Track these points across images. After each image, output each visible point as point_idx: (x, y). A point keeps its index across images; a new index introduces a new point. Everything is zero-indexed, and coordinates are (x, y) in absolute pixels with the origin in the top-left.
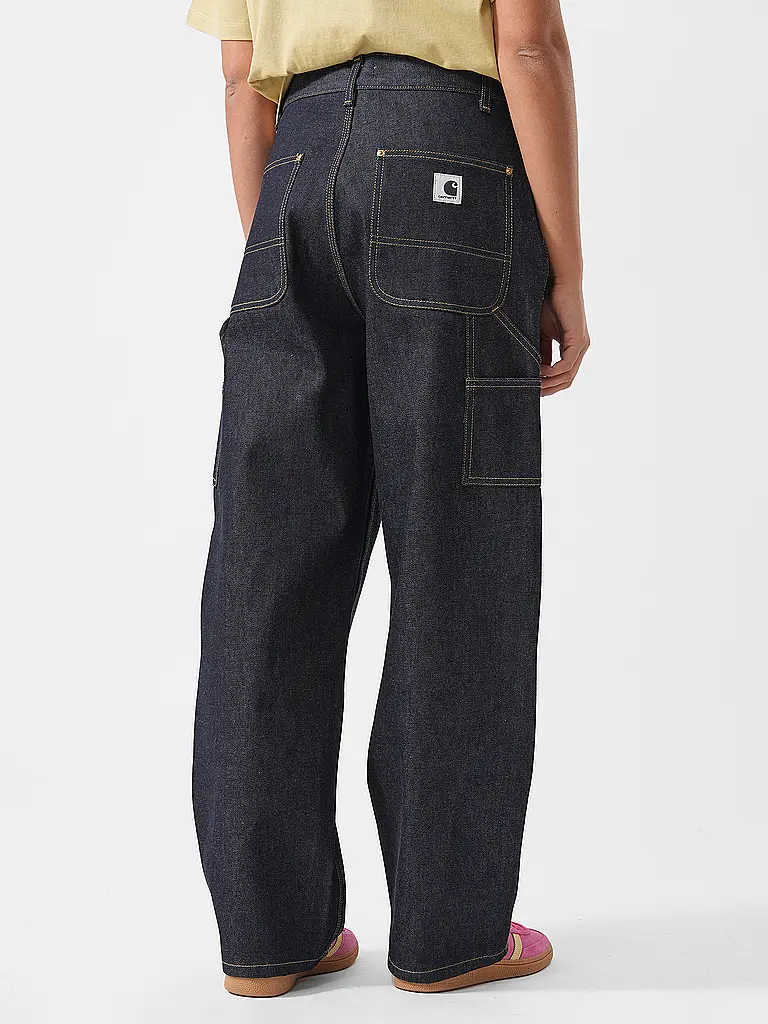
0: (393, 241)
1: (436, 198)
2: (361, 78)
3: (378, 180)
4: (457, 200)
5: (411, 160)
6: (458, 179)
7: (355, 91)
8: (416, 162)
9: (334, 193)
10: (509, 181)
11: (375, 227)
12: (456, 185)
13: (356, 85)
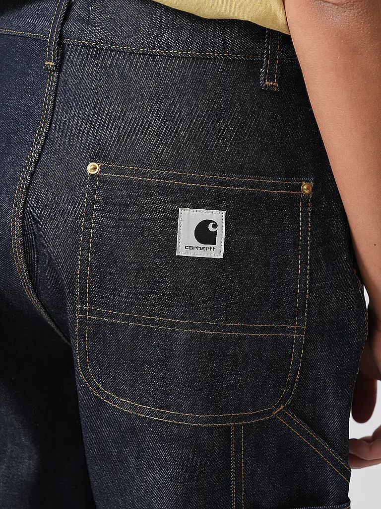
0: (112, 316)
1: (181, 251)
2: (70, 24)
3: (88, 216)
4: (217, 251)
5: (141, 186)
6: (218, 217)
7: (61, 46)
8: (150, 189)
9: (23, 227)
10: (305, 206)
11: (83, 293)
12: (215, 226)
13: (61, 37)
